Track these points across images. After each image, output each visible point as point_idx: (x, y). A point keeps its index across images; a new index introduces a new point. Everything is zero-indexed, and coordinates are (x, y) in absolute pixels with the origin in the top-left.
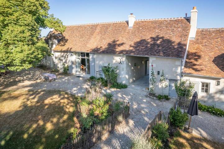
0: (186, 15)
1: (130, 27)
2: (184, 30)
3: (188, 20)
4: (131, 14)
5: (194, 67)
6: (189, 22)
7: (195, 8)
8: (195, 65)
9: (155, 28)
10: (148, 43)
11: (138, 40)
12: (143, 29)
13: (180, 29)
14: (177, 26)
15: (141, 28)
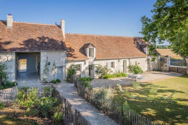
0: (56, 23)
1: (8, 27)
2: (59, 33)
3: (60, 27)
4: (9, 15)
5: (73, 56)
6: (61, 28)
7: (63, 20)
8: (73, 55)
9: (36, 30)
10: (36, 42)
11: (26, 39)
12: (25, 29)
13: (56, 32)
14: (53, 30)
15: (23, 29)
